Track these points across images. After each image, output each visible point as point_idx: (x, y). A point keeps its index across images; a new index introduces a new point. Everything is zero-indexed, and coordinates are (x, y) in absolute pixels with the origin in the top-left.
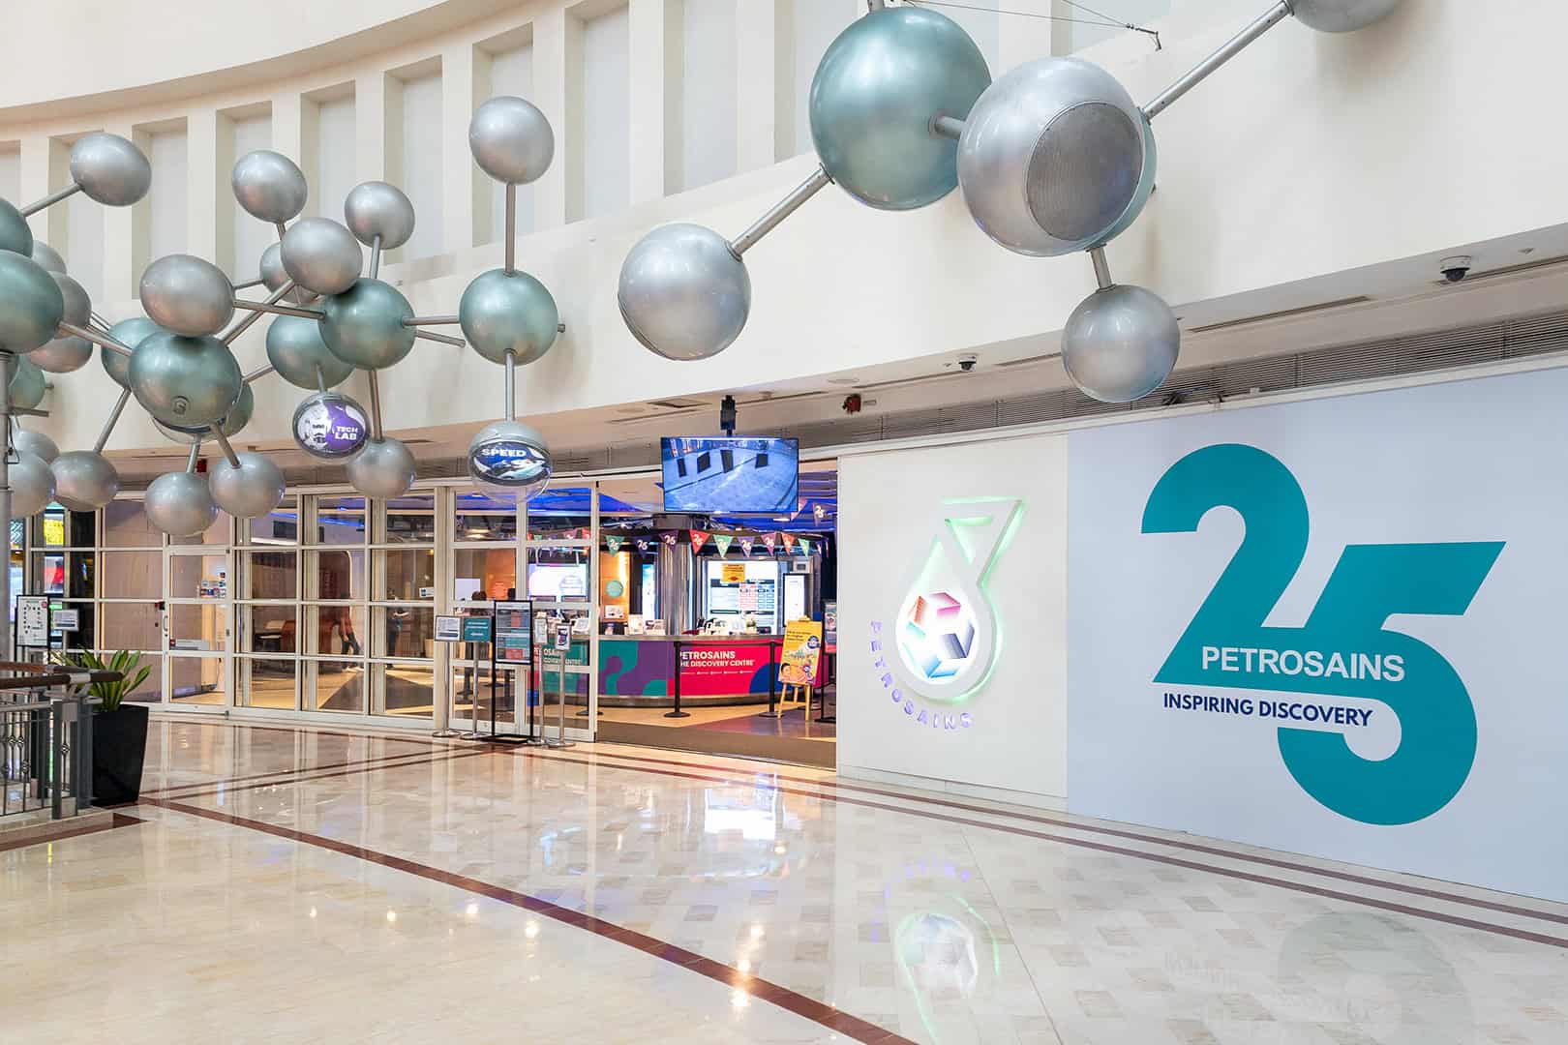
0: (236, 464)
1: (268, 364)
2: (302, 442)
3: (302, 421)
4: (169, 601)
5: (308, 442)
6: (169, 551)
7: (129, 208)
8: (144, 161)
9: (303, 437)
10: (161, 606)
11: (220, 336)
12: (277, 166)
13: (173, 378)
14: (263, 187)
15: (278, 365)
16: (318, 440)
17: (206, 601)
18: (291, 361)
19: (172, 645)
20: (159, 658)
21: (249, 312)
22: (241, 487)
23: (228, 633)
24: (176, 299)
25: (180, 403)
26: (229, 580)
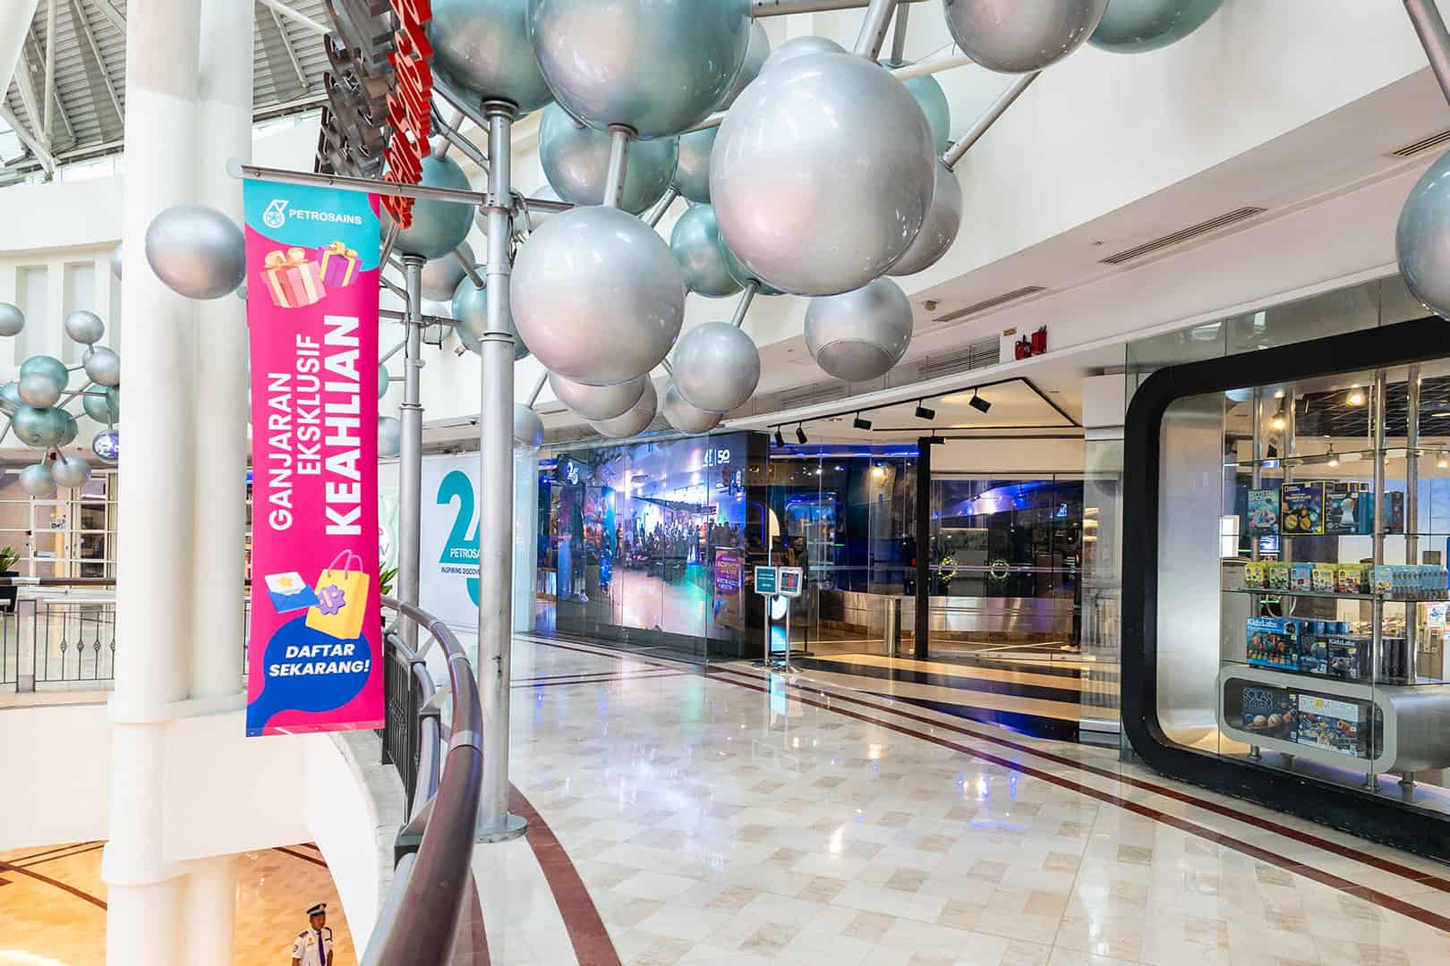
0: (65, 462)
1: (83, 411)
2: (97, 453)
3: (97, 443)
4: (34, 530)
5: (100, 453)
6: (34, 503)
7: (13, 337)
8: (21, 315)
9: (97, 450)
10: (29, 533)
11: (56, 406)
12: (89, 320)
13: (33, 426)
14: (81, 329)
15: (88, 412)
16: (105, 452)
17: (56, 530)
18: (96, 410)
19: (35, 555)
20: (28, 562)
21: (69, 395)
22: (68, 473)
23: (67, 548)
24: (34, 393)
25: (35, 438)
26: (68, 519)
